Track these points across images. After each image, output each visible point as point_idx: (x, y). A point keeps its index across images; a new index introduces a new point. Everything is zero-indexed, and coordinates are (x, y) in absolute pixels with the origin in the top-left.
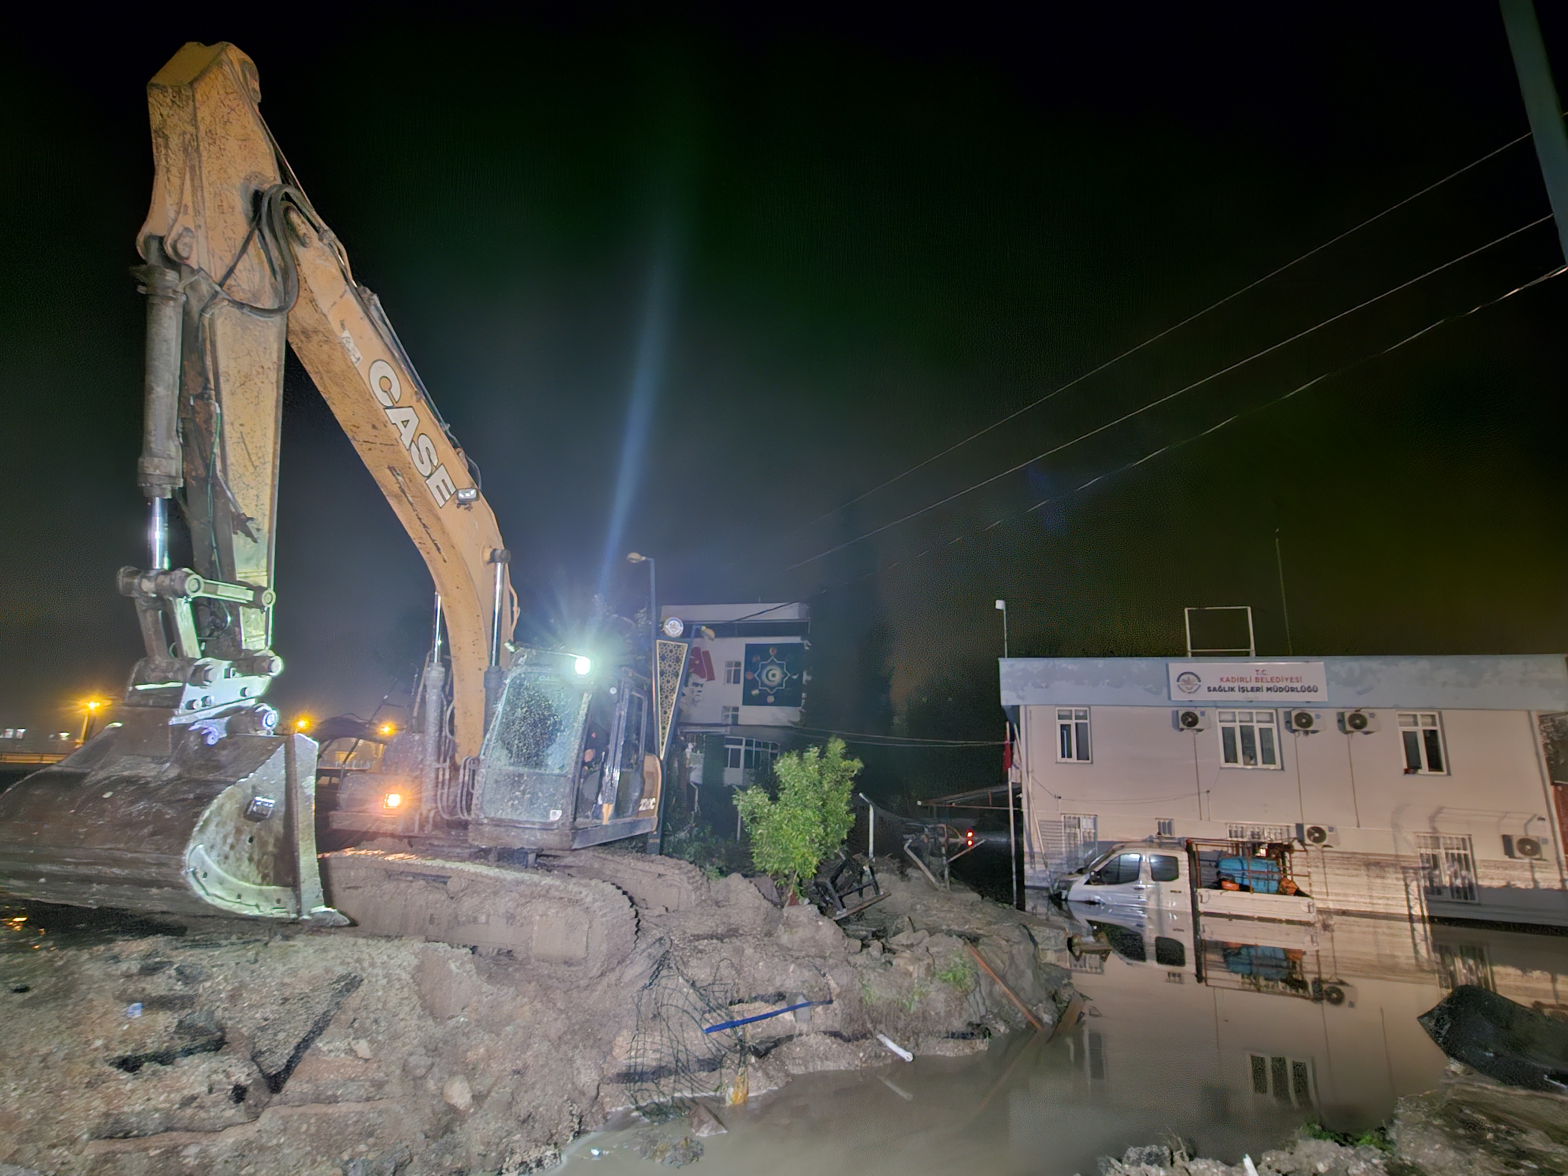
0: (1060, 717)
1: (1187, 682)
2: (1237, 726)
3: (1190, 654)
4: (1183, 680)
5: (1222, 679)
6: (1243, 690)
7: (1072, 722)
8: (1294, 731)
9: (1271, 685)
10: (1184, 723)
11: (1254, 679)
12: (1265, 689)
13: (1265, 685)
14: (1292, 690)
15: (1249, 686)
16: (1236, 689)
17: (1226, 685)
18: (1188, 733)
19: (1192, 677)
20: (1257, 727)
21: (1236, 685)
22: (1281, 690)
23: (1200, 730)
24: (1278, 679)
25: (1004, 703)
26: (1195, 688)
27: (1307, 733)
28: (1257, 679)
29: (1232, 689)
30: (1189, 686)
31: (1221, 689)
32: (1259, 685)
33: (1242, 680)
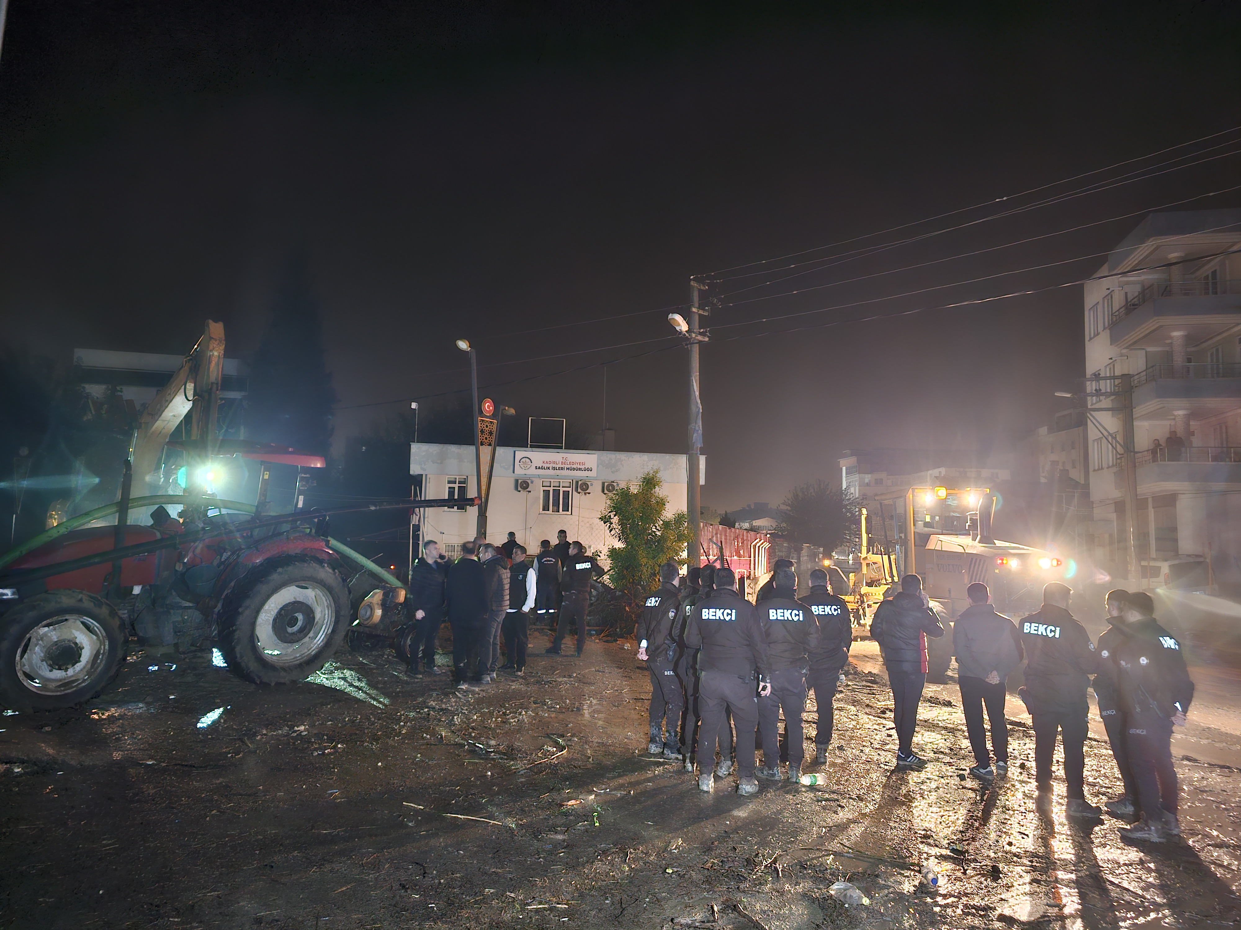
0: (449, 482)
1: (525, 463)
2: (551, 489)
3: (529, 446)
4: (523, 462)
5: (543, 462)
6: (554, 468)
7: (456, 486)
8: (579, 493)
9: (569, 466)
10: (521, 487)
11: (560, 463)
12: (565, 469)
13: (566, 466)
14: (580, 469)
15: (558, 466)
16: (551, 468)
17: (546, 465)
18: (523, 493)
19: (528, 460)
20: (562, 489)
21: (551, 466)
22: (574, 469)
23: (530, 492)
24: (573, 463)
25: (411, 472)
26: (529, 466)
27: (585, 494)
28: (562, 463)
29: (549, 468)
30: (525, 466)
31: (542, 468)
32: (563, 466)
33: (554, 463)
